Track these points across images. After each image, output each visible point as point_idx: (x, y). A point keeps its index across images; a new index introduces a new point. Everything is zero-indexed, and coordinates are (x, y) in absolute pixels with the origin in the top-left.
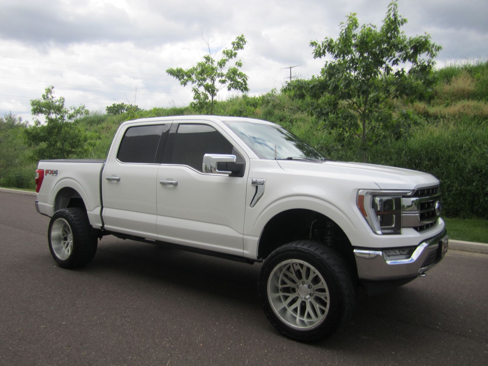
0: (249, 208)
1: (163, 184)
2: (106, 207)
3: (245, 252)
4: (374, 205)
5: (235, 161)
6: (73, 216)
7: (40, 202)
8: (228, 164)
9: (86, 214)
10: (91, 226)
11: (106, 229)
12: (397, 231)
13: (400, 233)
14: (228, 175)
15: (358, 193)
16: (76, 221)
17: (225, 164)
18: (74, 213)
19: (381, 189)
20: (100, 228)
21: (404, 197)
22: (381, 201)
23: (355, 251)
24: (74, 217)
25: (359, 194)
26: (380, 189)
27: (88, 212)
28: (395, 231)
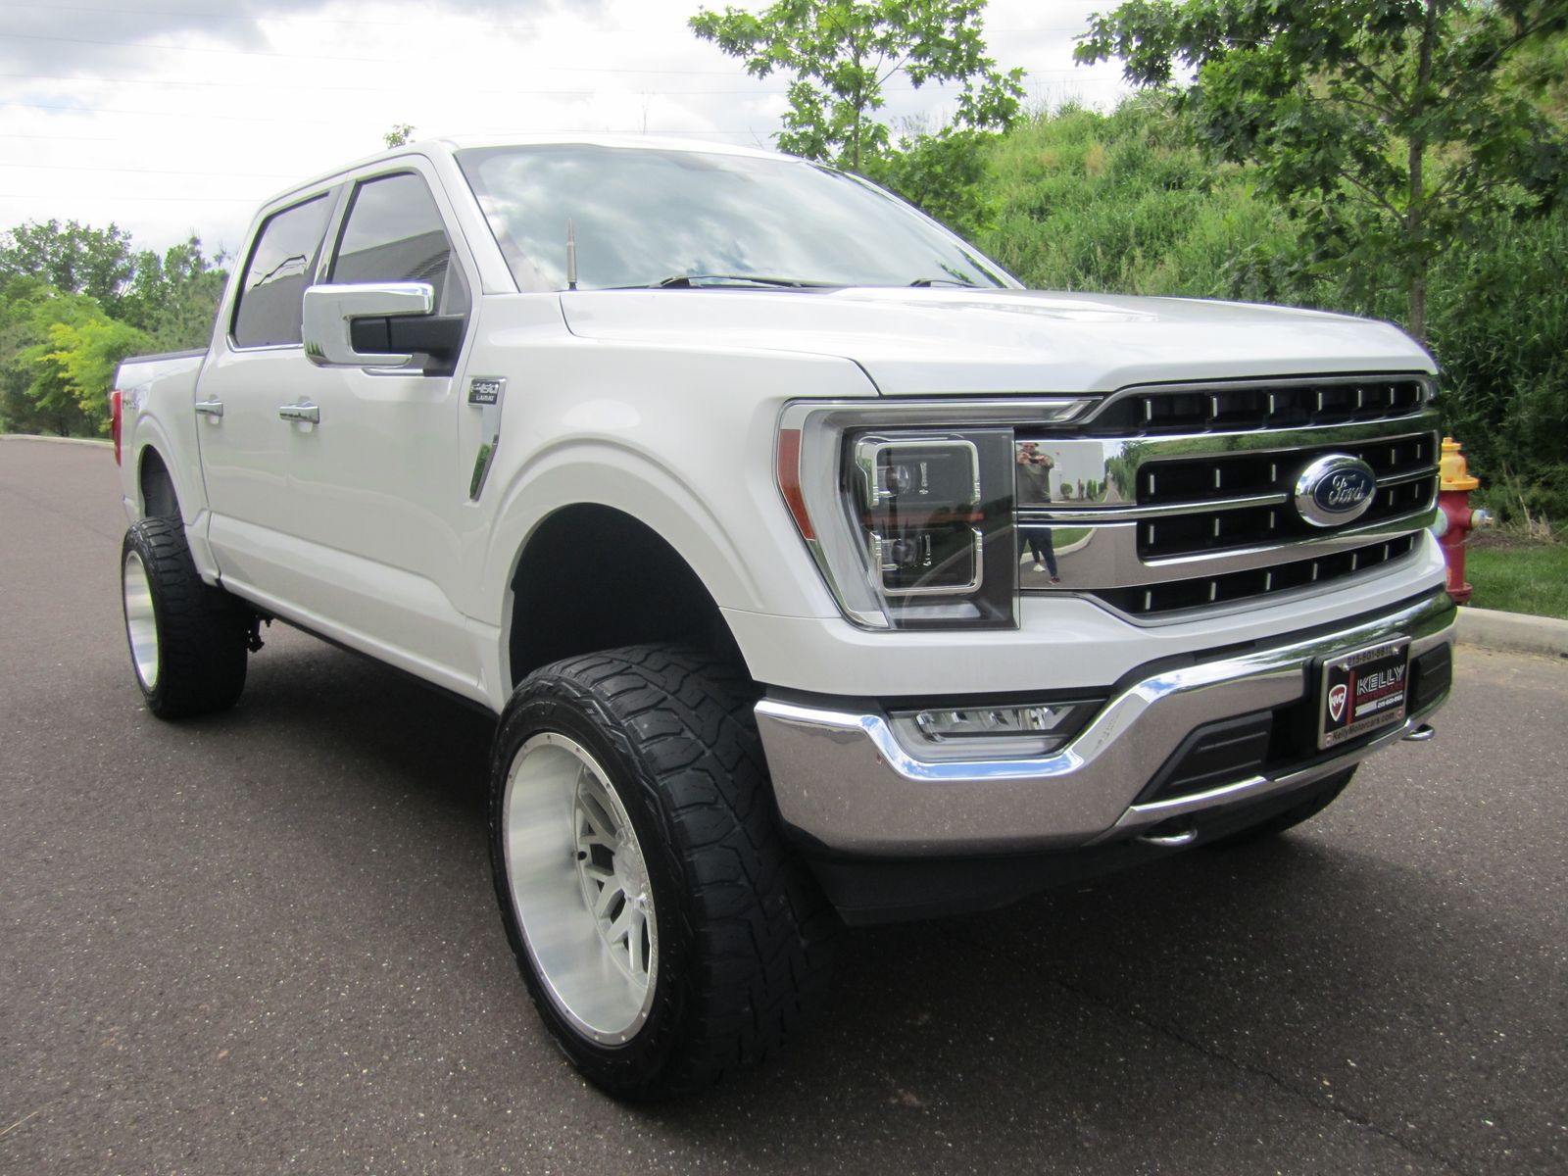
0: (470, 503)
1: (296, 418)
2: (216, 512)
3: (481, 687)
4: (850, 481)
5: (427, 308)
6: (153, 544)
7: (129, 498)
8: (393, 321)
9: (183, 536)
10: (198, 577)
11: (226, 585)
12: (994, 610)
13: (1009, 624)
14: (421, 371)
15: (780, 418)
16: (161, 559)
17: (384, 321)
18: (163, 534)
19: (884, 392)
20: (214, 584)
21: (1023, 432)
22: (886, 457)
23: (763, 707)
24: (158, 546)
25: (785, 427)
26: (877, 394)
27: (187, 530)
28: (979, 607)
